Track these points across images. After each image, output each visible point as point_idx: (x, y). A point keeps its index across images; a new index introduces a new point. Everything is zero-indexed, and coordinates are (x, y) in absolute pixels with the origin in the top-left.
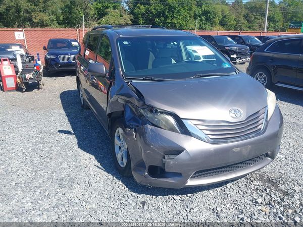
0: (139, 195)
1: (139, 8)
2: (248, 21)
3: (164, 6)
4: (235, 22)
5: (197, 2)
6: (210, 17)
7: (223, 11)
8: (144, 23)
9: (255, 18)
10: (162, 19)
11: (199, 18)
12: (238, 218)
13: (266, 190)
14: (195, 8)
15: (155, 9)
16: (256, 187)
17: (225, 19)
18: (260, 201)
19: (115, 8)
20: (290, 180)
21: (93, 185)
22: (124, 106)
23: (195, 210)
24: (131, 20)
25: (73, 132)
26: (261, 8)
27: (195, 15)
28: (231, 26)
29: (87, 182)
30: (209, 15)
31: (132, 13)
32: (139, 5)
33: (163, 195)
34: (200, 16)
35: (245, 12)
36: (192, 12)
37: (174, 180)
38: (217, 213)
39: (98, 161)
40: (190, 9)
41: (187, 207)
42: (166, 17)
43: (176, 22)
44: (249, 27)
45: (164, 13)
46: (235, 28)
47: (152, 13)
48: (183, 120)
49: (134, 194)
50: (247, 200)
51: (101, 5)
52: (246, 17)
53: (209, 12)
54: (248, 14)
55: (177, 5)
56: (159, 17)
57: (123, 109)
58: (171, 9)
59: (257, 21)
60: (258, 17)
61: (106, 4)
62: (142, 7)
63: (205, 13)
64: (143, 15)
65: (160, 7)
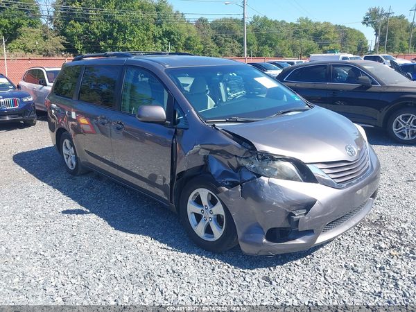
0: (253, 271)
1: (74, 27)
2: (217, 44)
3: (111, 25)
4: (202, 46)
5: (155, 19)
6: (173, 39)
7: (189, 31)
8: (83, 48)
9: (225, 41)
10: (110, 42)
11: (160, 41)
12: (376, 268)
13: (380, 234)
14: (153, 27)
15: (97, 28)
16: (368, 232)
17: (189, 42)
18: (383, 246)
19: (30, 25)
20: (392, 219)
21: (183, 272)
23: (330, 271)
24: (63, 43)
25: (88, 211)
26: (231, 29)
27: (155, 37)
28: (198, 50)
29: (171, 272)
30: (172, 36)
31: (63, 33)
32: (72, 22)
34: (160, 38)
35: (212, 33)
36: (150, 33)
38: (353, 269)
39: (161, 242)
40: (147, 29)
42: (116, 40)
43: (129, 46)
44: (220, 52)
45: (111, 34)
46: (204, 54)
47: (94, 34)
48: (308, 165)
50: (369, 248)
51: (7, 21)
52: (215, 39)
53: (172, 33)
54: (216, 36)
55: (128, 24)
56: (104, 39)
58: (122, 28)
59: (229, 44)
60: (229, 39)
61: (16, 20)
62: (77, 24)
63: (168, 34)
64: (79, 36)
65: (105, 26)
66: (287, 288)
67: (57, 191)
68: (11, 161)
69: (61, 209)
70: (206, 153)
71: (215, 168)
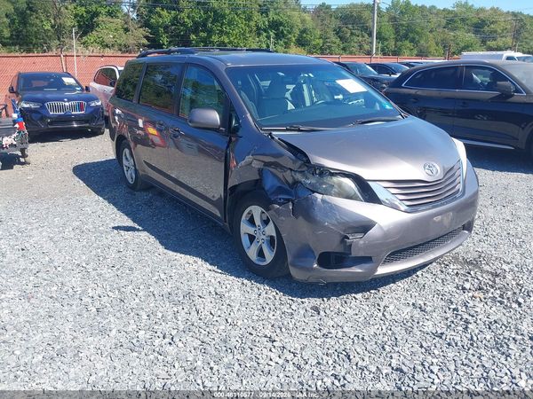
0: (303, 300)
1: (160, 16)
2: (341, 38)
3: (206, 13)
4: (321, 41)
5: (260, 6)
6: (282, 32)
7: (303, 21)
8: (170, 42)
9: (352, 34)
10: (203, 35)
11: (265, 34)
12: (449, 309)
13: (469, 273)
14: (257, 16)
15: (188, 17)
16: (455, 271)
17: (305, 35)
18: (467, 285)
19: (110, 14)
20: (494, 258)
21: (227, 295)
22: (260, 171)
23: (392, 307)
24: (146, 37)
25: (140, 228)
26: (360, 18)
27: (259, 29)
28: (315, 47)
29: (214, 293)
30: (281, 28)
31: (147, 24)
32: (158, 9)
33: (338, 295)
34: (265, 31)
35: (335, 23)
36: (253, 24)
37: (360, 268)
38: (420, 308)
39: (211, 264)
40: (249, 19)
41: (378, 305)
42: (210, 32)
43: (226, 41)
44: (344, 49)
45: (205, 25)
46: (322, 51)
47: (183, 24)
48: (369, 183)
49: (295, 299)
50: (451, 288)
51: (83, 9)
52: (338, 32)
53: (281, 24)
54: (340, 28)
55: (227, 12)
56: (196, 32)
57: (258, 177)
58: (218, 17)
59: (355, 39)
60: (357, 32)
61: (94, 7)
62: (165, 13)
63: (275, 25)
64: (166, 28)
65: (199, 15)
66: (336, 320)
67: (112, 206)
68: (70, 172)
69: (113, 225)
70: (260, 165)
71: (269, 183)
